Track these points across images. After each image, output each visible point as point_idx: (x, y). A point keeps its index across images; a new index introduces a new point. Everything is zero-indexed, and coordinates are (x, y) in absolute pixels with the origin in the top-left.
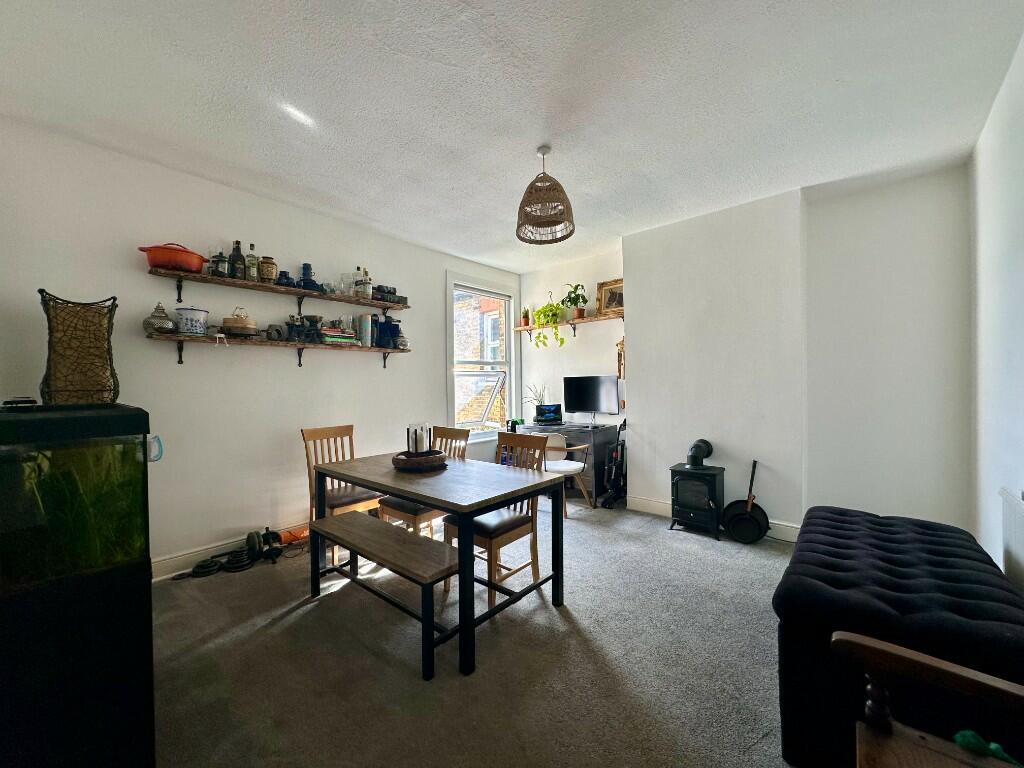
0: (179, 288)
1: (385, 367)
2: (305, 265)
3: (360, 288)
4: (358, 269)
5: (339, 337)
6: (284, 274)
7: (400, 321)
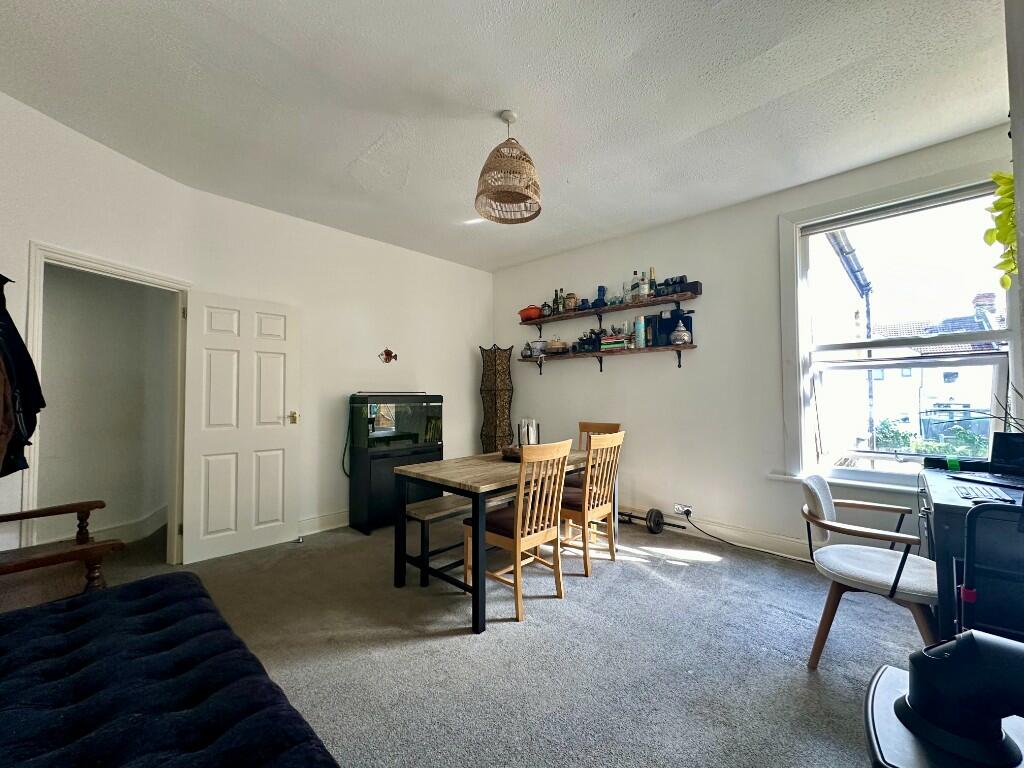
0: (540, 330)
1: (680, 366)
2: (600, 287)
3: (635, 292)
4: (635, 273)
5: (616, 343)
6: (585, 301)
7: (692, 312)
